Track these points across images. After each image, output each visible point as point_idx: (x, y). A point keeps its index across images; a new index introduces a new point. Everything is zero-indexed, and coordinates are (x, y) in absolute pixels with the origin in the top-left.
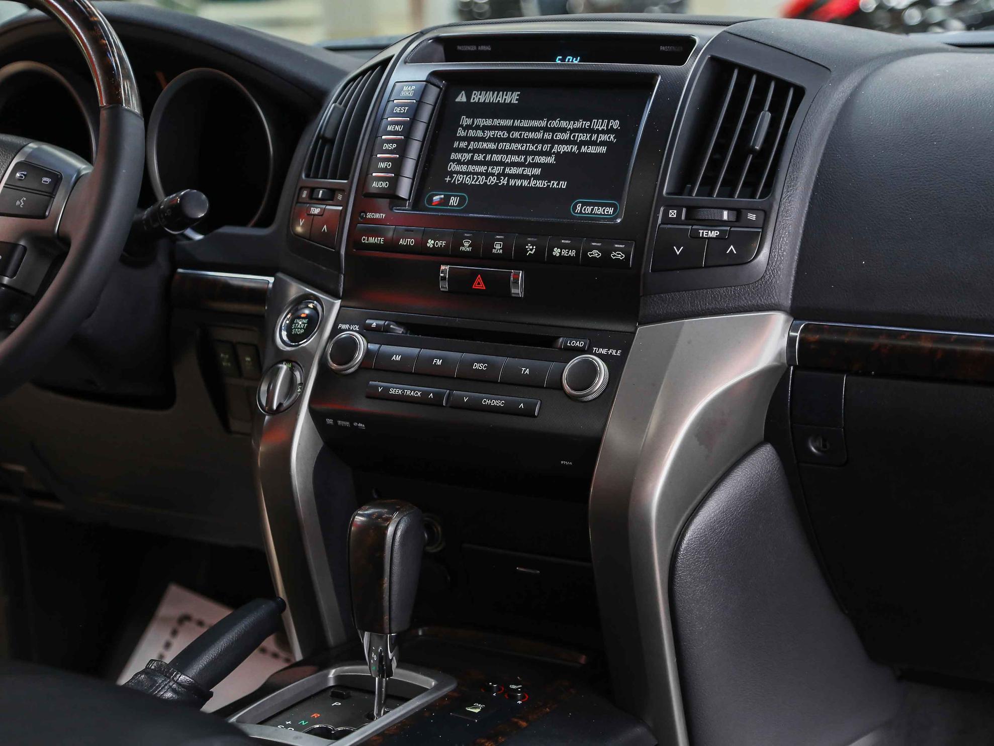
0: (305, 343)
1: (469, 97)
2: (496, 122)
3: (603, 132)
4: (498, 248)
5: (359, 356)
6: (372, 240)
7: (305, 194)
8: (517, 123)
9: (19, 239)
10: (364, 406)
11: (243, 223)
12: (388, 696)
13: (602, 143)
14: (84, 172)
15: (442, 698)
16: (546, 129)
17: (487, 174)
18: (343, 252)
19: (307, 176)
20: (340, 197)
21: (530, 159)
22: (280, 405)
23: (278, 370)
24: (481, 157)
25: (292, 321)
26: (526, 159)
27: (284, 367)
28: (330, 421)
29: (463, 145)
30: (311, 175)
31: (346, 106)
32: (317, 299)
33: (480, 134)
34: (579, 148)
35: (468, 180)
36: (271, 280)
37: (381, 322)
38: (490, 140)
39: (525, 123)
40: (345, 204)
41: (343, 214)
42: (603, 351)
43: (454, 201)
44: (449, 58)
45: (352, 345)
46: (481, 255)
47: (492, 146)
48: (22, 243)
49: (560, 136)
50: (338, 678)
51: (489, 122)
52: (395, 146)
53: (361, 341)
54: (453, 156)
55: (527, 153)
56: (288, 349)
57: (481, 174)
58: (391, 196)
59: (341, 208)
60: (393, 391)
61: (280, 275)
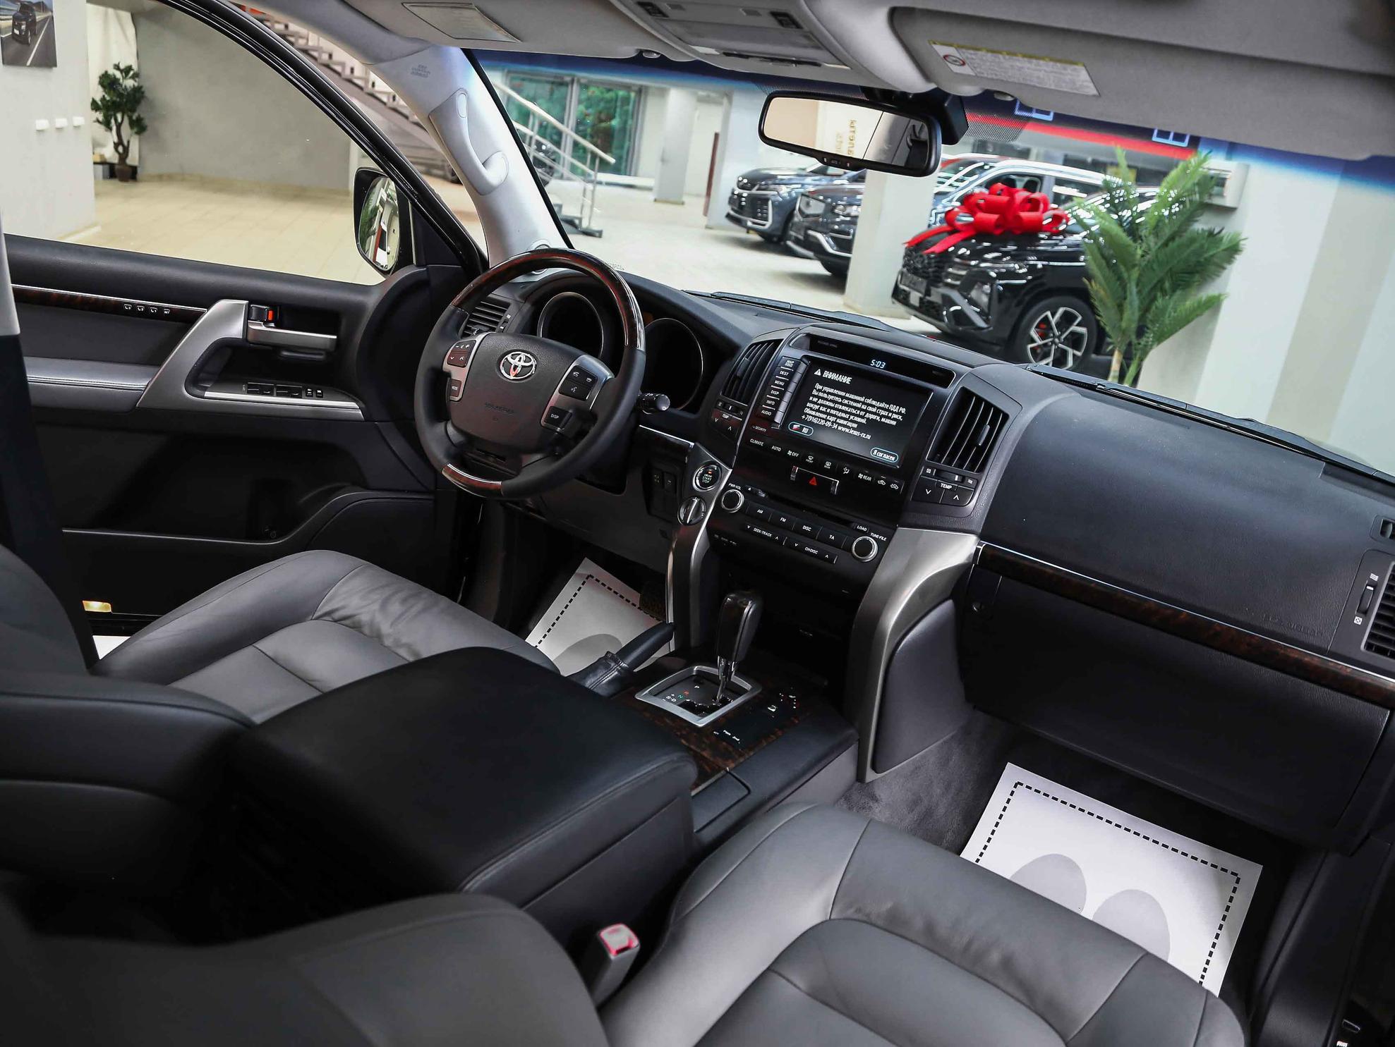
0: (710, 489)
1: (822, 373)
2: (836, 392)
3: (895, 413)
4: (828, 465)
5: (740, 505)
6: (756, 442)
7: (720, 404)
8: (847, 395)
9: (569, 409)
10: (738, 533)
11: (676, 407)
12: (726, 688)
13: (894, 419)
14: (609, 378)
15: (754, 698)
16: (864, 403)
17: (826, 420)
18: (738, 444)
19: (723, 394)
20: (742, 413)
21: (852, 417)
22: (690, 521)
23: (693, 501)
24: (824, 409)
25: (703, 474)
26: (849, 417)
27: (696, 501)
28: (717, 536)
29: (815, 400)
30: (725, 395)
31: (751, 360)
32: (719, 465)
33: (825, 396)
34: (881, 419)
35: (815, 421)
36: (692, 444)
37: (754, 489)
38: (831, 401)
39: (852, 397)
40: (744, 417)
41: (742, 422)
42: (877, 536)
43: (805, 430)
44: (812, 349)
45: (736, 497)
46: (818, 466)
47: (831, 405)
48: (570, 411)
49: (870, 409)
50: (698, 671)
51: (831, 391)
52: (778, 393)
53: (741, 497)
54: (808, 405)
55: (851, 414)
56: (699, 490)
57: (823, 419)
58: (771, 420)
59: (741, 419)
60: (755, 530)
61: (698, 445)
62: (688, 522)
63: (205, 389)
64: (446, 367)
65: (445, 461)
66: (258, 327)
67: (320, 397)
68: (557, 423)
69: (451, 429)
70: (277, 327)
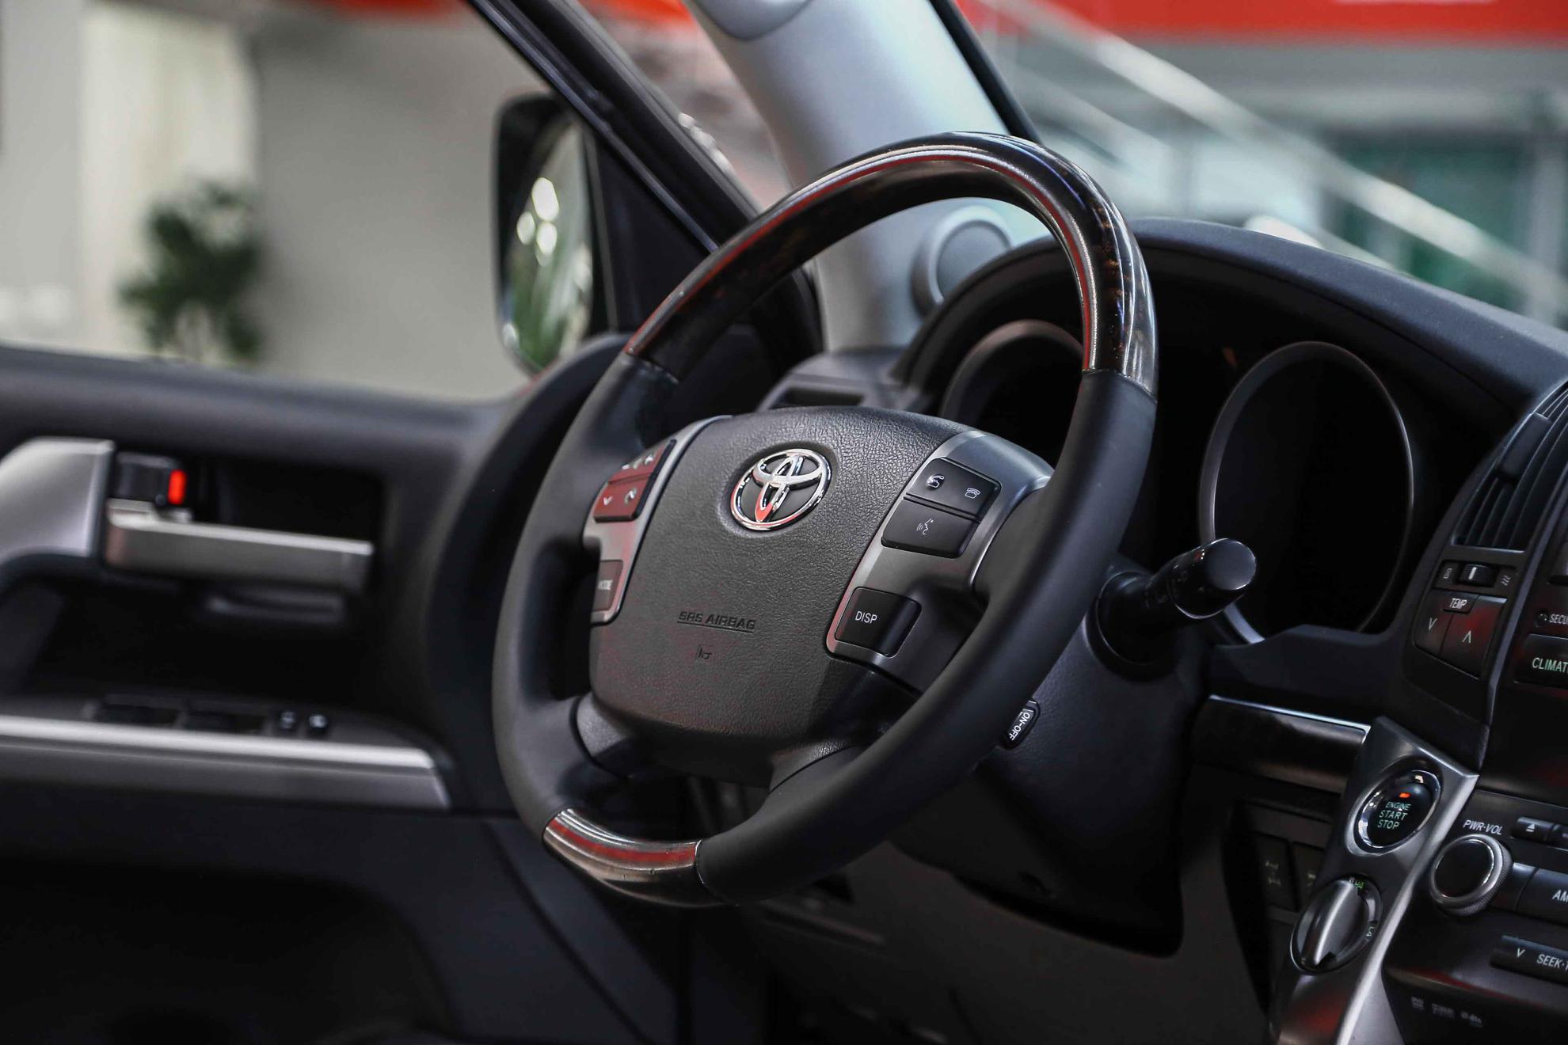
0: (1398, 847)
5: (1491, 883)
6: (1551, 665)
7: (1448, 574)
9: (909, 588)
10: (1481, 980)
14: (1037, 483)
18: (1494, 682)
19: (1460, 541)
20: (1506, 581)
22: (1328, 958)
25: (1382, 805)
27: (1348, 887)
28: (1417, 1003)
30: (1467, 541)
32: (1434, 767)
36: (1367, 729)
37: (1546, 825)
40: (1512, 594)
41: (1506, 610)
45: (1480, 859)
48: (915, 597)
53: (1499, 855)
56: (1363, 853)
59: (1503, 601)
60: (1543, 960)
61: (1383, 721)
62: (1318, 958)
64: (593, 531)
65: (555, 801)
67: (317, 735)
68: (874, 638)
69: (589, 718)
70: (196, 520)
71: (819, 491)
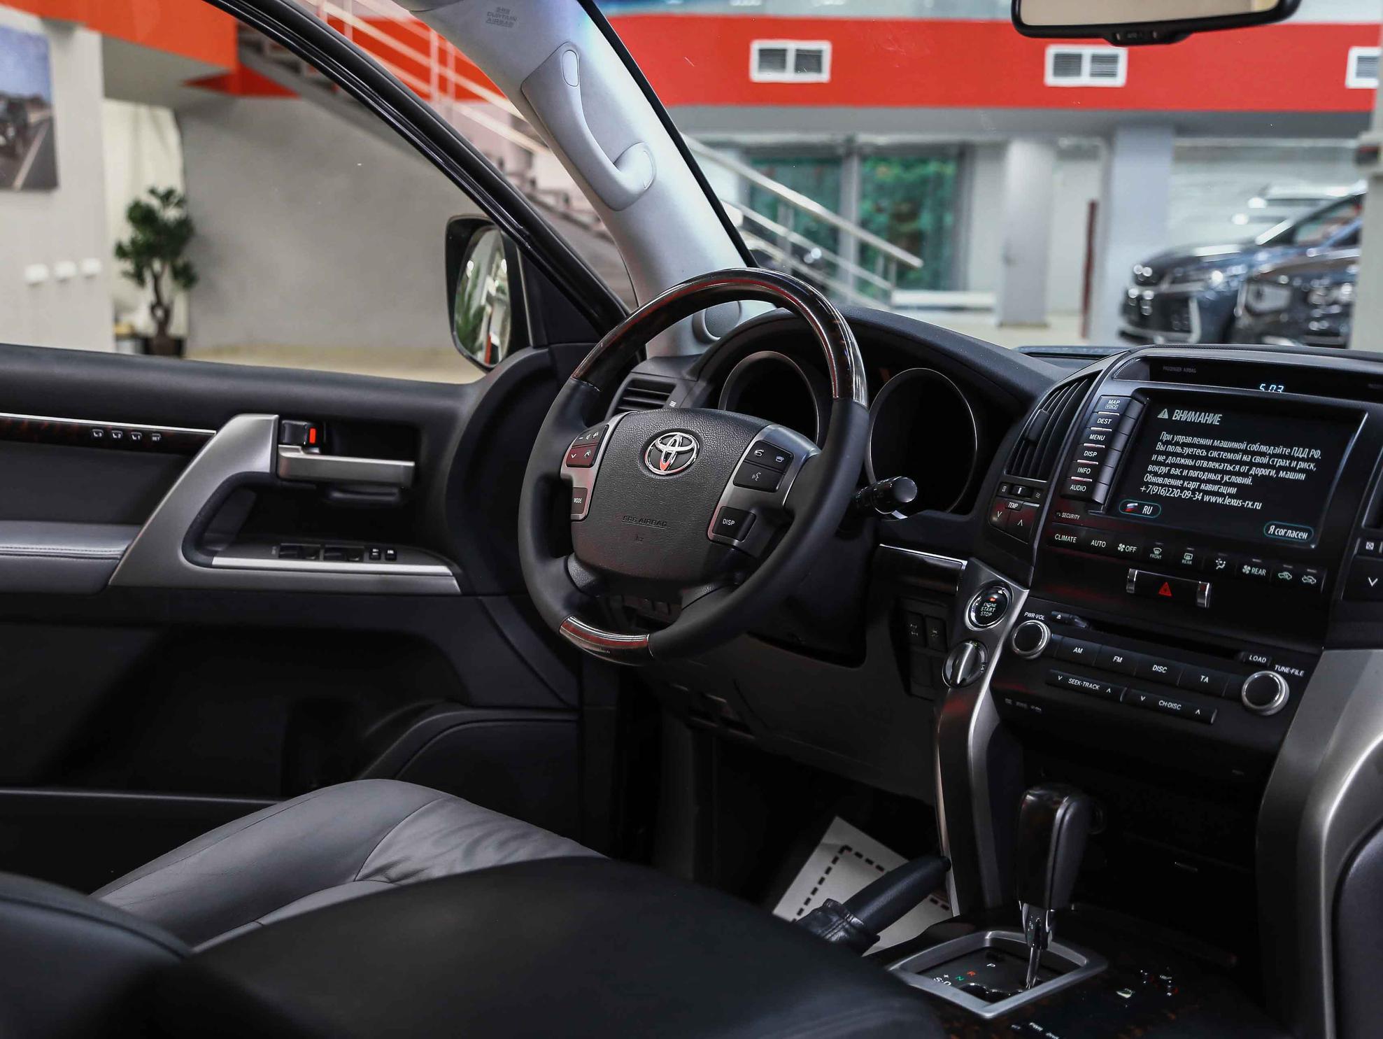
0: (993, 626)
1: (1171, 414)
2: (1196, 440)
3: (1303, 460)
4: (1188, 558)
5: (1043, 644)
6: (1065, 538)
7: (1004, 489)
8: (1216, 443)
9: (750, 508)
10: (1043, 691)
11: (943, 508)
12: (1041, 966)
13: (1302, 471)
14: (812, 454)
15: (1095, 977)
16: (1245, 452)
17: (1182, 489)
18: (1036, 546)
19: (1008, 472)
20: (1038, 495)
21: (1226, 478)
22: (963, 680)
23: (965, 648)
24: (1178, 472)
25: (981, 604)
26: (1222, 478)
27: (971, 646)
28: (1009, 701)
29: (1161, 458)
30: (1012, 473)
31: (1051, 412)
32: (1007, 587)
33: (1179, 449)
34: (1277, 473)
35: (1163, 492)
36: (965, 563)
37: (1066, 615)
38: (1189, 456)
39: (1225, 444)
40: (1042, 503)
41: (1041, 510)
42: (1286, 670)
43: (1147, 510)
44: (1154, 377)
45: (1037, 633)
46: (1171, 563)
47: (1189, 462)
48: (753, 512)
49: (1258, 459)
50: (993, 940)
51: (1189, 440)
52: (1095, 454)
53: (1046, 632)
54: (1150, 468)
55: (1224, 472)
56: (976, 629)
57: (1177, 487)
58: (1087, 499)
59: (1038, 506)
60: (1072, 681)
61: (973, 559)
62: (958, 681)
63: (214, 554)
64: (565, 471)
65: (564, 613)
66: (292, 453)
67: (391, 560)
68: (732, 532)
69: (574, 567)
70: (323, 453)
71: (694, 455)
